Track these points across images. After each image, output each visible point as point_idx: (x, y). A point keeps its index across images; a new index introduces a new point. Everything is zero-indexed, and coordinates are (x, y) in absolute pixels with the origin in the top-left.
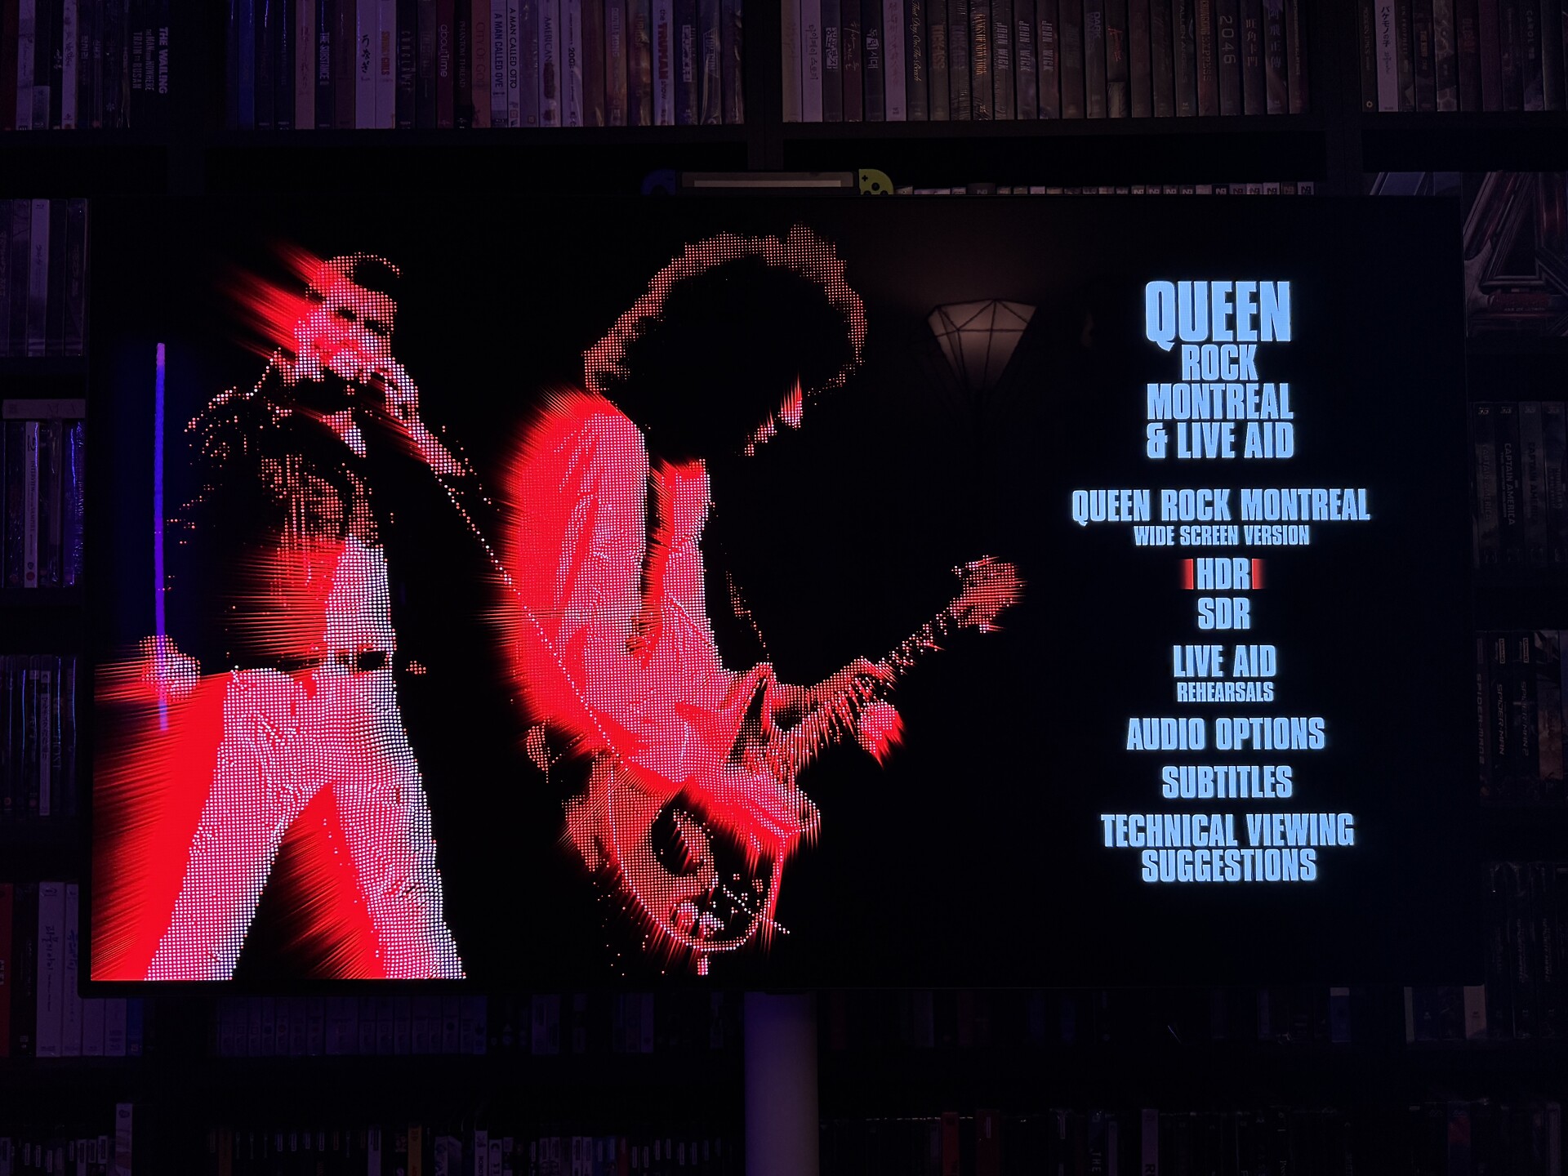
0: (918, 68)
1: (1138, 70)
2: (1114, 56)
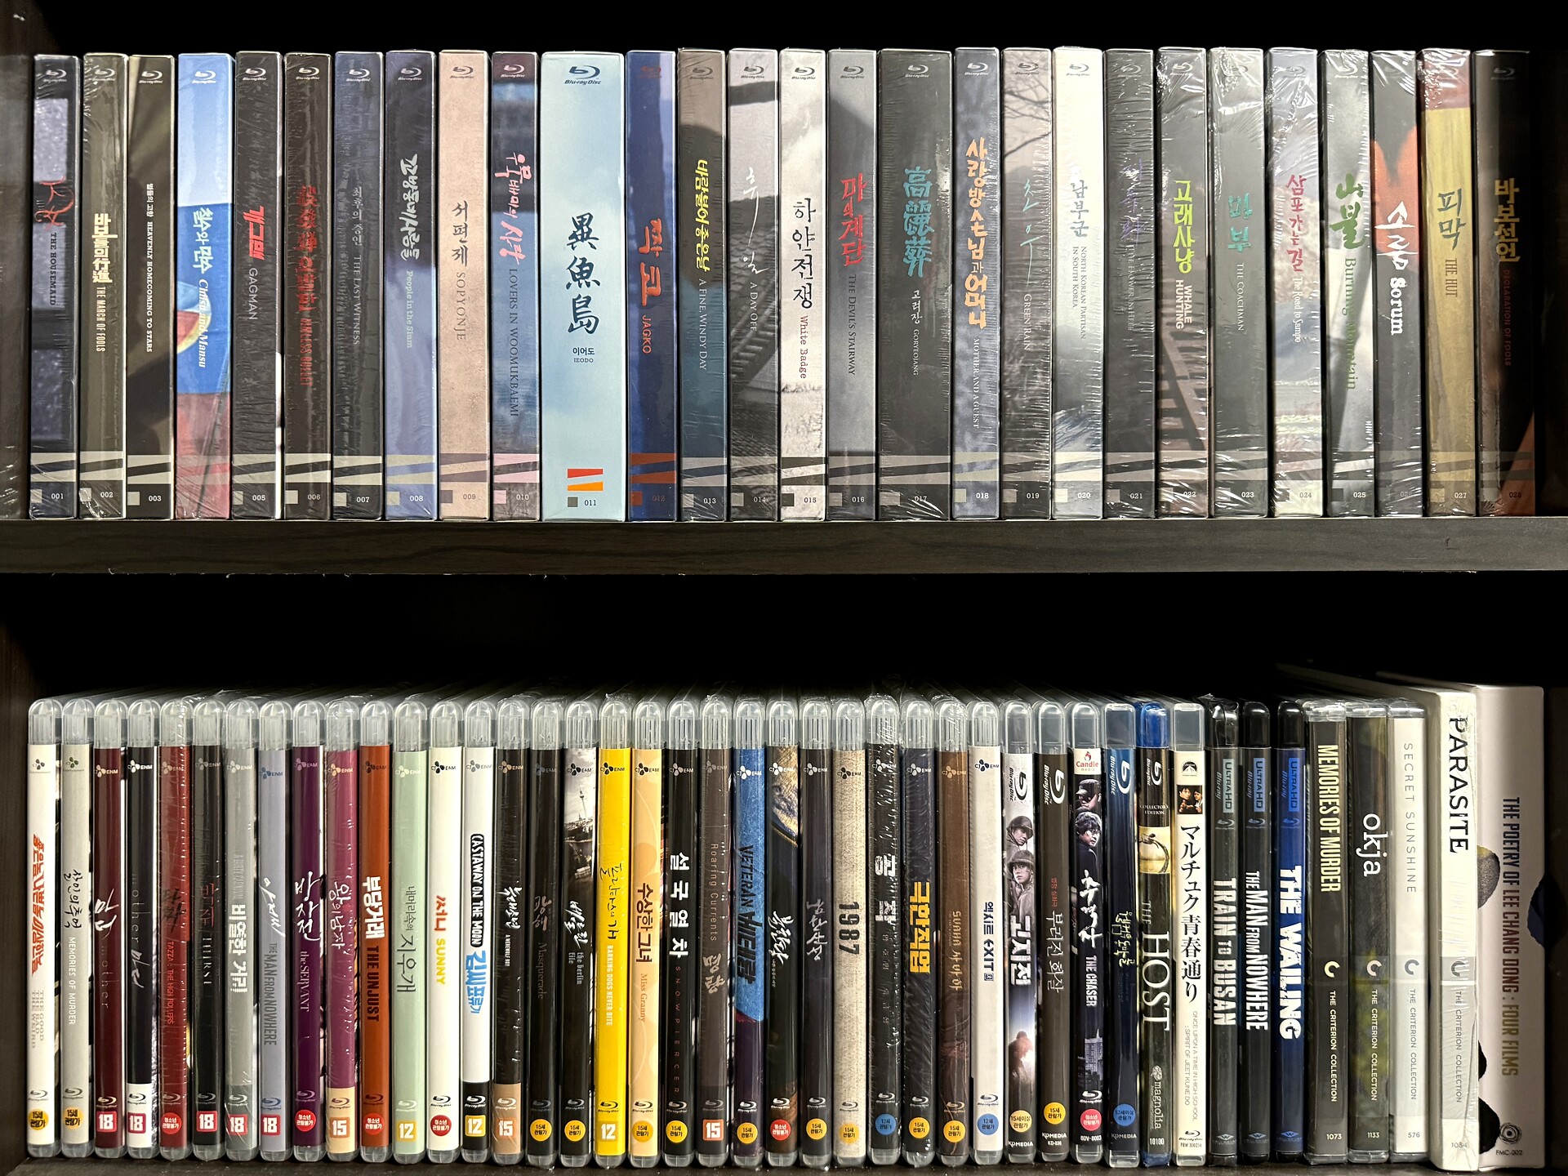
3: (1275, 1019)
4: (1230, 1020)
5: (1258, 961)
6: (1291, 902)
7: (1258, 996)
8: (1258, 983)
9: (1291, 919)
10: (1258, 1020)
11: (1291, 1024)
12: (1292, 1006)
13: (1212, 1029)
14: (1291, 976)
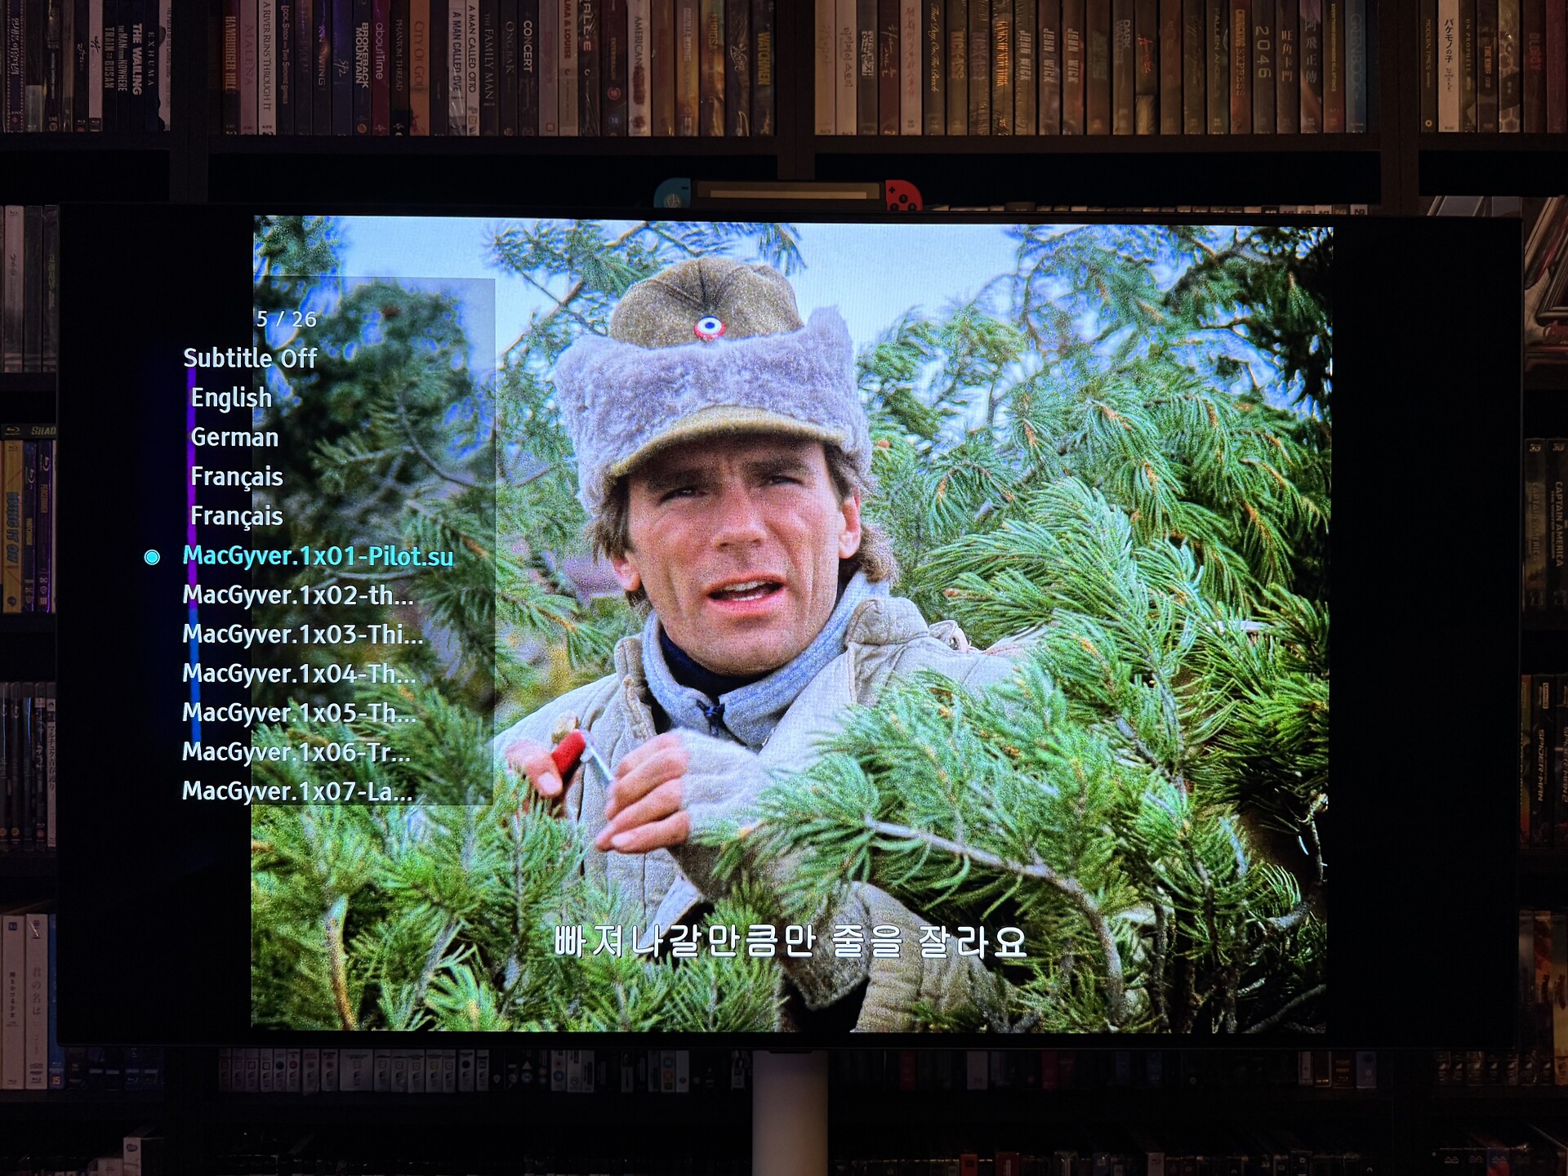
0: (935, 77)
1: (1168, 82)
2: (1144, 68)
3: (130, 87)
4: (111, 85)
5: (122, 62)
6: (137, 38)
7: (122, 78)
8: (123, 72)
9: (137, 45)
10: (122, 87)
11: (137, 89)
12: (138, 81)
13: (104, 90)
14: (137, 69)
